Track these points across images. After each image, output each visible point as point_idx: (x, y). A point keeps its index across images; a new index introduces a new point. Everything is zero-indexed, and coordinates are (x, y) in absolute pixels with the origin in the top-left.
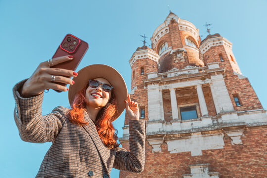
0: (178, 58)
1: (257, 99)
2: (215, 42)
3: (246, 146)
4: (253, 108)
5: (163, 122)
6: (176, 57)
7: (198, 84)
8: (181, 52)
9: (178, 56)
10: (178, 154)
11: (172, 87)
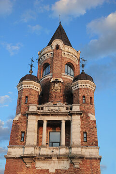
0: (55, 88)
1: (97, 138)
2: (82, 85)
3: (81, 170)
4: (93, 144)
5: (35, 147)
6: (54, 86)
7: (63, 119)
8: (59, 82)
9: (56, 85)
10: (41, 170)
11: (46, 119)
